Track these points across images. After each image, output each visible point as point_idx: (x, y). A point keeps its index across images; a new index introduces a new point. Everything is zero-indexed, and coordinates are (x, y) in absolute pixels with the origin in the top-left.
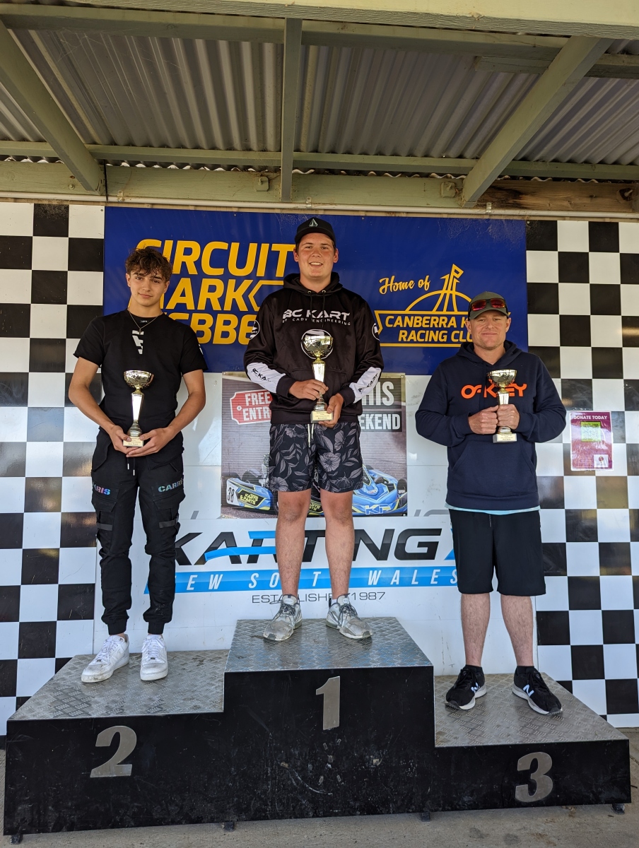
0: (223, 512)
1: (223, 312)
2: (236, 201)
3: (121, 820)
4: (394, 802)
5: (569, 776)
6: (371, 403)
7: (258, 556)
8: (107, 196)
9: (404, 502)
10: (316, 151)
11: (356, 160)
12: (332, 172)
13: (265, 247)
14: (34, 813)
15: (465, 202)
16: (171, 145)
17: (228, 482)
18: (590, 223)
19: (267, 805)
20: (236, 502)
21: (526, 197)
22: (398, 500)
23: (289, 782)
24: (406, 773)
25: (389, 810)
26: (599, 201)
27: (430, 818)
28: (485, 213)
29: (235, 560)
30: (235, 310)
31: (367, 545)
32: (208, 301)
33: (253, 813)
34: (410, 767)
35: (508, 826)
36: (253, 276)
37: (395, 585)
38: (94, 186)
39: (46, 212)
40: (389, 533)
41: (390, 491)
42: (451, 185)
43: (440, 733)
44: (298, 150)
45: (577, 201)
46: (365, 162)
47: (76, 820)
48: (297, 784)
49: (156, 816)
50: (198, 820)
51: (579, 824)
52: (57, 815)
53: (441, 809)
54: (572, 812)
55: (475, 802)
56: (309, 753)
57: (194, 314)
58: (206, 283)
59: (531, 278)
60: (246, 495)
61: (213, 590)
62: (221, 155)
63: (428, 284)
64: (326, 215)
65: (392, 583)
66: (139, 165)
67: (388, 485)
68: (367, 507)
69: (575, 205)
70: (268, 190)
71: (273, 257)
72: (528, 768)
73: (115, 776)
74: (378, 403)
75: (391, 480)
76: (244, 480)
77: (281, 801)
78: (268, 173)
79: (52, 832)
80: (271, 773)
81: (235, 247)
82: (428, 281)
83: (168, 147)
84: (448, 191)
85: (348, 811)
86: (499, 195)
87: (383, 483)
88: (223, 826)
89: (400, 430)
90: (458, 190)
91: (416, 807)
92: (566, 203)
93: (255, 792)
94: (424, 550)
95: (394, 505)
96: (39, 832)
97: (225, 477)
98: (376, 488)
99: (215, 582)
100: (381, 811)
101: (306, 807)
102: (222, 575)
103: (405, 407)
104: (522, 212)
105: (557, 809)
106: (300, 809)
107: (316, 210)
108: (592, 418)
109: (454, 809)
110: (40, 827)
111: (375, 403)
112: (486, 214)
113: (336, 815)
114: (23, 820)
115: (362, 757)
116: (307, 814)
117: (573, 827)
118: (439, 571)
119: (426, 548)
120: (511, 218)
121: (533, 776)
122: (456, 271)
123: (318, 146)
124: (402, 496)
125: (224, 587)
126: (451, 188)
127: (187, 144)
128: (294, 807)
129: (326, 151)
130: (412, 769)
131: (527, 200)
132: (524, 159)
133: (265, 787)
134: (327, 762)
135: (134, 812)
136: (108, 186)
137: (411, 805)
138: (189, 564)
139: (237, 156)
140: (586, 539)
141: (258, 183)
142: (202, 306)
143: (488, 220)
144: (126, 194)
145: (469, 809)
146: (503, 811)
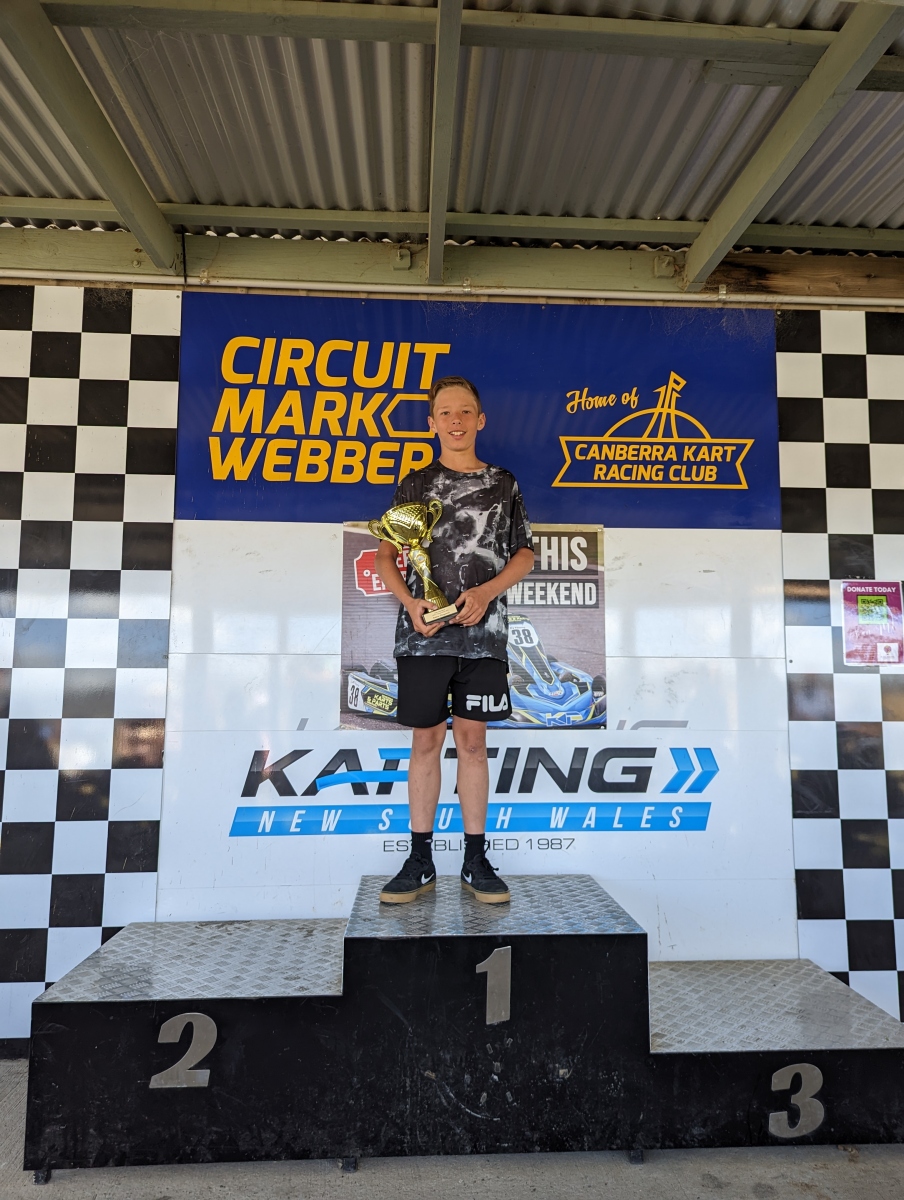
0: (343, 721)
1: (345, 438)
2: (365, 283)
3: (193, 1152)
4: (590, 1134)
5: (847, 1101)
6: (555, 567)
7: (392, 784)
8: (186, 277)
9: (601, 709)
10: (477, 211)
11: (533, 224)
12: (499, 242)
13: (405, 348)
14: (69, 1138)
15: (688, 284)
16: (276, 203)
17: (350, 679)
18: (867, 314)
19: (404, 1134)
20: (361, 706)
21: (776, 276)
22: (594, 707)
23: (437, 1100)
24: (608, 1091)
25: (583, 1145)
26: (879, 282)
27: (642, 1160)
28: (716, 299)
29: (360, 789)
30: (362, 435)
31: (548, 770)
32: (325, 422)
33: (383, 1145)
34: (613, 1081)
35: (758, 1172)
36: (388, 388)
37: (588, 828)
38: (168, 263)
39: (100, 299)
40: (580, 753)
41: (582, 692)
42: (667, 259)
43: (656, 1035)
44: (452, 210)
45: (849, 282)
46: (547, 226)
47: (127, 1150)
48: (449, 1104)
49: (243, 1146)
50: (304, 1155)
51: (865, 1171)
52: (101, 1141)
53: (658, 1145)
54: (853, 1156)
55: (708, 1136)
56: (466, 1058)
57: (304, 441)
58: (321, 398)
59: (783, 391)
60: (376, 696)
61: (328, 832)
62: (345, 218)
63: (636, 399)
64: (491, 303)
65: (584, 826)
66: (230, 235)
67: (578, 684)
68: (549, 716)
69: (846, 288)
70: (409, 268)
71: (416, 361)
72: (787, 1086)
73: (185, 1086)
74: (565, 567)
75: (583, 677)
76: (373, 675)
77: (424, 1128)
78: (410, 242)
79: (94, 1166)
80: (410, 1086)
81: (363, 347)
82: (636, 396)
83: (271, 206)
84: (664, 268)
85: (523, 1146)
86: (738, 274)
87: (572, 681)
88: (341, 1165)
89: (596, 606)
90: (678, 268)
91: (621, 1141)
92: (833, 286)
93: (387, 1115)
94: (631, 778)
95: (587, 713)
96: (74, 1167)
97: (347, 669)
98: (562, 689)
99: (330, 821)
100: (571, 1146)
101: (461, 1138)
102: (340, 811)
103: (603, 573)
104: (770, 298)
105: (830, 1151)
106: (453, 1140)
107: (477, 296)
108: (873, 590)
109: (678, 1145)
110: (76, 1159)
111: (560, 566)
112: (719, 301)
113: (505, 1151)
114: (52, 1148)
115: (543, 1066)
116: (463, 1149)
117: (855, 1176)
118: (653, 808)
119: (635, 776)
120: (754, 307)
121: (795, 1099)
122: (676, 382)
123: (481, 203)
124: (599, 700)
125: (343, 828)
126: (669, 263)
127: (298, 201)
128: (444, 1138)
129: (492, 210)
130: (616, 1086)
131: (777, 281)
132: (773, 221)
133: (402, 1106)
134: (492, 1072)
135: (212, 1140)
136: (188, 263)
137: (616, 1138)
138: (294, 794)
139: (368, 219)
140: (867, 764)
141: (396, 258)
142: (315, 429)
143: (722, 309)
144: (212, 274)
145: (701, 1147)
146: (750, 1152)
